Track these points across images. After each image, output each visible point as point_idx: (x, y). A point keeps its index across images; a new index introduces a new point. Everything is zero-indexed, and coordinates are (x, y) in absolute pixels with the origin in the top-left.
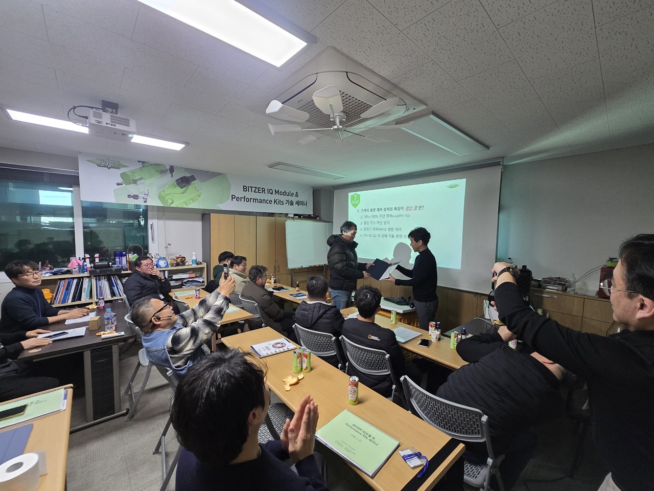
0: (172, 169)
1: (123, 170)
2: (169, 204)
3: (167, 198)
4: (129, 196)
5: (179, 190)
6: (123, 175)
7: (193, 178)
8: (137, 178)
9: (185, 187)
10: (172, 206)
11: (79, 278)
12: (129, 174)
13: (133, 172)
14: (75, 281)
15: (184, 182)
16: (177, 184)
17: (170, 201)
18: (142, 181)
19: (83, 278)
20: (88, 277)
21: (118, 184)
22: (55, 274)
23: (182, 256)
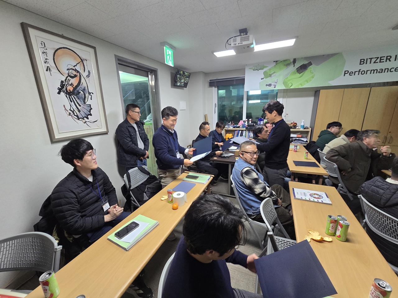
0: (295, 61)
1: (265, 70)
2: (289, 87)
3: (289, 83)
4: (267, 85)
5: (298, 75)
6: (265, 73)
7: (310, 64)
8: (271, 73)
9: (302, 72)
10: (291, 88)
11: (242, 131)
12: (268, 71)
13: (270, 70)
14: (240, 131)
15: (303, 68)
16: (297, 71)
17: (290, 85)
18: (274, 74)
19: (243, 130)
20: (245, 130)
21: (262, 79)
22: (234, 127)
23: (295, 122)
